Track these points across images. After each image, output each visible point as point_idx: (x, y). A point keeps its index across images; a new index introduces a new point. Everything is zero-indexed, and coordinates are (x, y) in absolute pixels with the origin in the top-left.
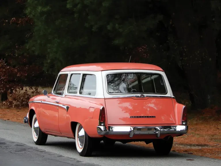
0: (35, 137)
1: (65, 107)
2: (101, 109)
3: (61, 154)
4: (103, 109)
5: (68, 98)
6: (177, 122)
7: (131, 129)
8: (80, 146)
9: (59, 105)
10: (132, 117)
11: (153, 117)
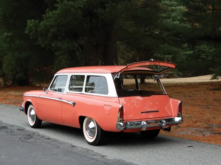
0: (31, 122)
1: (70, 103)
2: (120, 107)
3: (74, 144)
4: (122, 107)
5: (72, 95)
6: (173, 115)
7: (143, 123)
8: (89, 136)
9: (62, 100)
10: (142, 112)
11: (157, 111)
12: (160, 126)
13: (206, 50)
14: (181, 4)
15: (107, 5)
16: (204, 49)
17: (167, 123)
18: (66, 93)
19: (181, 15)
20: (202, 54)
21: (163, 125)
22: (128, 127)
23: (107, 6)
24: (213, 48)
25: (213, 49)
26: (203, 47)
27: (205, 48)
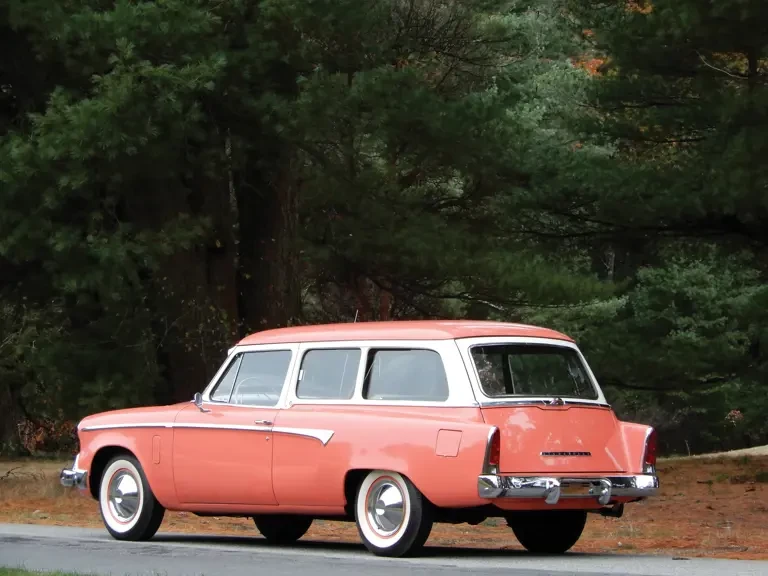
0: (117, 520)
1: (312, 434)
2: (492, 432)
4: (497, 433)
6: (631, 469)
7: (551, 483)
8: (380, 532)
9: (275, 429)
10: (547, 454)
11: (586, 454)
12: (594, 497)
13: (704, 292)
14: (586, 43)
15: (304, 82)
16: (690, 291)
17: (615, 490)
18: (289, 406)
19: (585, 97)
20: (682, 321)
21: (604, 492)
22: (512, 491)
23: (307, 86)
24: (749, 283)
25: (753, 290)
26: (686, 273)
27: (703, 284)
